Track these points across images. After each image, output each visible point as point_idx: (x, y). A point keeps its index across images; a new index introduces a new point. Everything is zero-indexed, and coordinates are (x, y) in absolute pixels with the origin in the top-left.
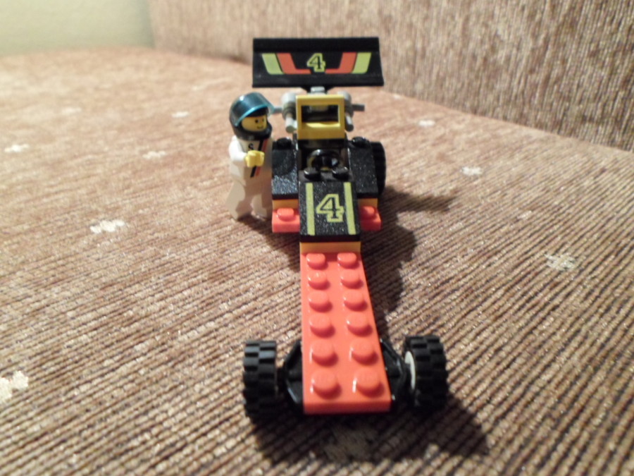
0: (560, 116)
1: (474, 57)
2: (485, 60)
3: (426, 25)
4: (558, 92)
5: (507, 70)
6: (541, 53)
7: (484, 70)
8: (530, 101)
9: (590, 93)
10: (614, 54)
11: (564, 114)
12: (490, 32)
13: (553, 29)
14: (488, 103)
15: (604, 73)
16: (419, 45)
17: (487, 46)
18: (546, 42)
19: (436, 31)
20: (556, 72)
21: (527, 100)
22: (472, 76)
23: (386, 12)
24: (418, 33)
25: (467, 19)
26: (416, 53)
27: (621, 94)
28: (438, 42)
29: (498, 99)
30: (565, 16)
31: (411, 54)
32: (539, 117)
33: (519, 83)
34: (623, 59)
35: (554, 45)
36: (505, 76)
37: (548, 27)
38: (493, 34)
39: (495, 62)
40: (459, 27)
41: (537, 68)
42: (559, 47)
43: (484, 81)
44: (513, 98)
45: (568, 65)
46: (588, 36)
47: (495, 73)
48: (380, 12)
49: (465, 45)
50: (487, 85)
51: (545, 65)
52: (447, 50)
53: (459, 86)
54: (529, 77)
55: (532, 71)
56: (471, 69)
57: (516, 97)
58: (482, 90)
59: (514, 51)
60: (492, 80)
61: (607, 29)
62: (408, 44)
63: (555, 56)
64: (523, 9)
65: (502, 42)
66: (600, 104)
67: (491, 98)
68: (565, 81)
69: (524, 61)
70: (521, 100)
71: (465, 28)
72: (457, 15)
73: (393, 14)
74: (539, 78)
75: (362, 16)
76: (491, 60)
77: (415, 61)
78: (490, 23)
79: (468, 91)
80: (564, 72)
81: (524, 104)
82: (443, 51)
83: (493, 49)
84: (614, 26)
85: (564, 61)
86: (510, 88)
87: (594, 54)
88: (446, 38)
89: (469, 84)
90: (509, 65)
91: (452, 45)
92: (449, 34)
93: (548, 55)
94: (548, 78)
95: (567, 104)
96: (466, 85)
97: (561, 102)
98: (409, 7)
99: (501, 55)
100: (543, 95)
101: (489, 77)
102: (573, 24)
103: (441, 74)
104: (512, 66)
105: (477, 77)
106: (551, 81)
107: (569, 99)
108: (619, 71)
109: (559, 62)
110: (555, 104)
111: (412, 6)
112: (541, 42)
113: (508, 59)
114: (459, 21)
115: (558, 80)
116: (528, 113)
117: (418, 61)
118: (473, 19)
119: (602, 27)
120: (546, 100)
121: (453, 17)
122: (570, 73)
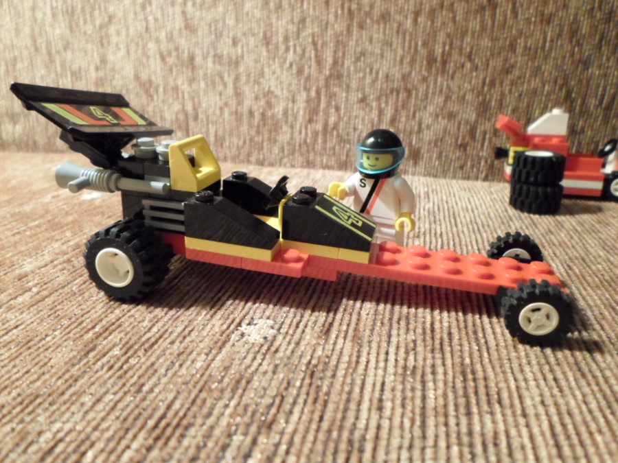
0: (344, 158)
1: (251, 113)
2: (263, 115)
3: (194, 87)
4: (338, 135)
5: (286, 122)
6: (316, 103)
7: (264, 125)
8: (314, 149)
10: (378, 99)
11: (347, 156)
12: (264, 89)
13: (322, 83)
14: (273, 156)
15: (374, 115)
16: (189, 108)
17: (262, 103)
18: (318, 93)
19: (206, 91)
20: (332, 120)
21: (311, 148)
22: (253, 132)
23: (144, 77)
24: (186, 96)
25: (237, 79)
26: (186, 115)
28: (211, 102)
29: (283, 150)
30: (331, 69)
31: (181, 117)
32: (325, 161)
33: (300, 133)
34: (387, 103)
35: (326, 95)
36: (285, 128)
37: (317, 80)
38: (267, 89)
39: (273, 116)
40: (230, 86)
41: (315, 118)
42: (330, 97)
43: (266, 136)
44: (297, 148)
45: (342, 112)
46: (354, 84)
47: (276, 127)
48: (137, 77)
49: (240, 103)
50: (269, 139)
51: (321, 114)
52: (221, 109)
53: (241, 143)
54: (309, 126)
55: (310, 121)
56: (250, 126)
57: (300, 145)
58: (265, 144)
59: (290, 105)
60: (273, 133)
61: (368, 80)
62: (177, 107)
63: (329, 104)
64: (291, 65)
65: (276, 96)
67: (276, 150)
68: (342, 126)
69: (301, 112)
70: (306, 148)
71: (235, 88)
72: (226, 75)
73: (153, 78)
74: (319, 127)
75: (114, 82)
76: (269, 113)
77: (187, 125)
78: (261, 80)
79: (251, 146)
80: (340, 119)
81: (308, 151)
82: (218, 112)
83: (269, 105)
84: (374, 75)
85: (337, 109)
86: (292, 138)
87: (363, 100)
88: (218, 98)
89: (251, 140)
90: (287, 117)
91: (226, 104)
92: (221, 94)
93: (323, 105)
95: (348, 146)
96: (248, 142)
97: (342, 145)
98: (171, 70)
99: (279, 110)
100: (325, 142)
101: (270, 132)
102: (339, 76)
103: (220, 133)
104: (290, 118)
105: (258, 132)
106: (329, 129)
107: (349, 142)
108: (385, 112)
109: (333, 110)
110: (337, 148)
111: (174, 70)
112: (313, 94)
113: (285, 113)
114: (229, 80)
115: (336, 126)
116: (314, 159)
117: (191, 123)
118: (243, 78)
119: (364, 77)
120: (329, 145)
121: (222, 78)
122: (345, 119)
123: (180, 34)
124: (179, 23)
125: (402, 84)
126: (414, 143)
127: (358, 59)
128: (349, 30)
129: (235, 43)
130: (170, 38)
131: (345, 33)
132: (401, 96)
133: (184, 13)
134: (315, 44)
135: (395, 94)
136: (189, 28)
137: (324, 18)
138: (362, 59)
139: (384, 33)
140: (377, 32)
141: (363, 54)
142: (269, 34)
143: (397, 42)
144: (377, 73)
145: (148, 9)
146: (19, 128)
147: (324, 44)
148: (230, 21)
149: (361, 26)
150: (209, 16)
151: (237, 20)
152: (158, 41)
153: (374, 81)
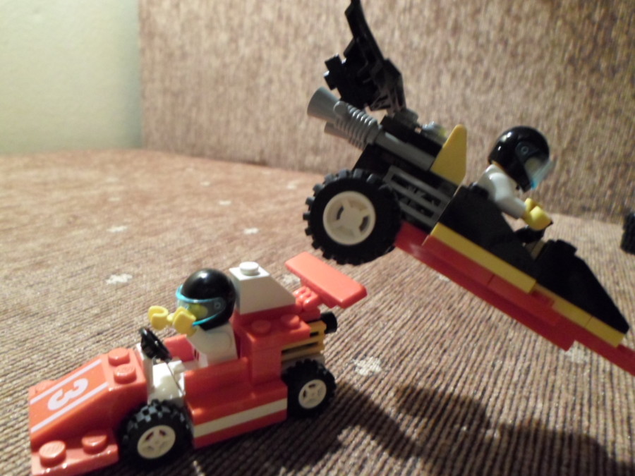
4: (565, 191)
9: (588, 193)
10: (602, 168)
13: (559, 152)
15: (597, 180)
20: (563, 179)
27: (609, 193)
34: (608, 172)
42: (564, 163)
45: (572, 174)
46: (585, 157)
52: (476, 163)
61: (596, 154)
63: (562, 168)
66: (595, 199)
68: (569, 185)
74: (551, 182)
80: (569, 179)
84: (601, 151)
85: (568, 172)
87: (590, 168)
94: (557, 182)
97: (567, 198)
100: (554, 194)
102: (574, 149)
106: (559, 186)
107: (573, 197)
108: (606, 178)
109: (565, 173)
110: (563, 200)
115: (565, 184)
119: (593, 152)
120: (556, 197)
121: (481, 141)
122: (573, 180)
123: (457, 108)
124: (458, 101)
125: (623, 160)
126: (626, 203)
127: (590, 139)
128: (587, 118)
129: (497, 118)
130: (449, 110)
131: (584, 120)
132: (620, 168)
133: (463, 95)
134: (559, 125)
135: (616, 166)
136: (465, 105)
137: (570, 109)
138: (594, 139)
139: (615, 123)
140: (610, 122)
141: (596, 135)
142: (524, 116)
143: (624, 130)
144: (604, 151)
145: (437, 91)
146: (318, 159)
147: (566, 126)
148: (497, 104)
149: (597, 117)
150: (482, 98)
151: (502, 103)
152: (439, 111)
153: (600, 157)
